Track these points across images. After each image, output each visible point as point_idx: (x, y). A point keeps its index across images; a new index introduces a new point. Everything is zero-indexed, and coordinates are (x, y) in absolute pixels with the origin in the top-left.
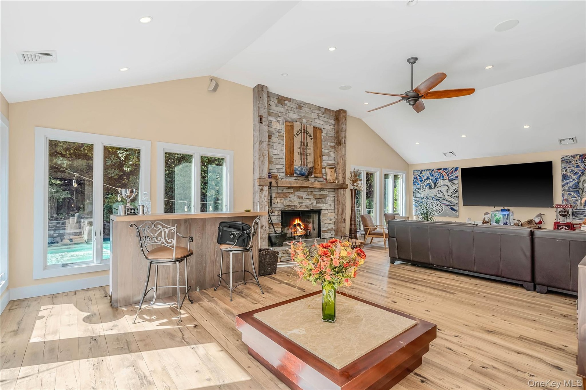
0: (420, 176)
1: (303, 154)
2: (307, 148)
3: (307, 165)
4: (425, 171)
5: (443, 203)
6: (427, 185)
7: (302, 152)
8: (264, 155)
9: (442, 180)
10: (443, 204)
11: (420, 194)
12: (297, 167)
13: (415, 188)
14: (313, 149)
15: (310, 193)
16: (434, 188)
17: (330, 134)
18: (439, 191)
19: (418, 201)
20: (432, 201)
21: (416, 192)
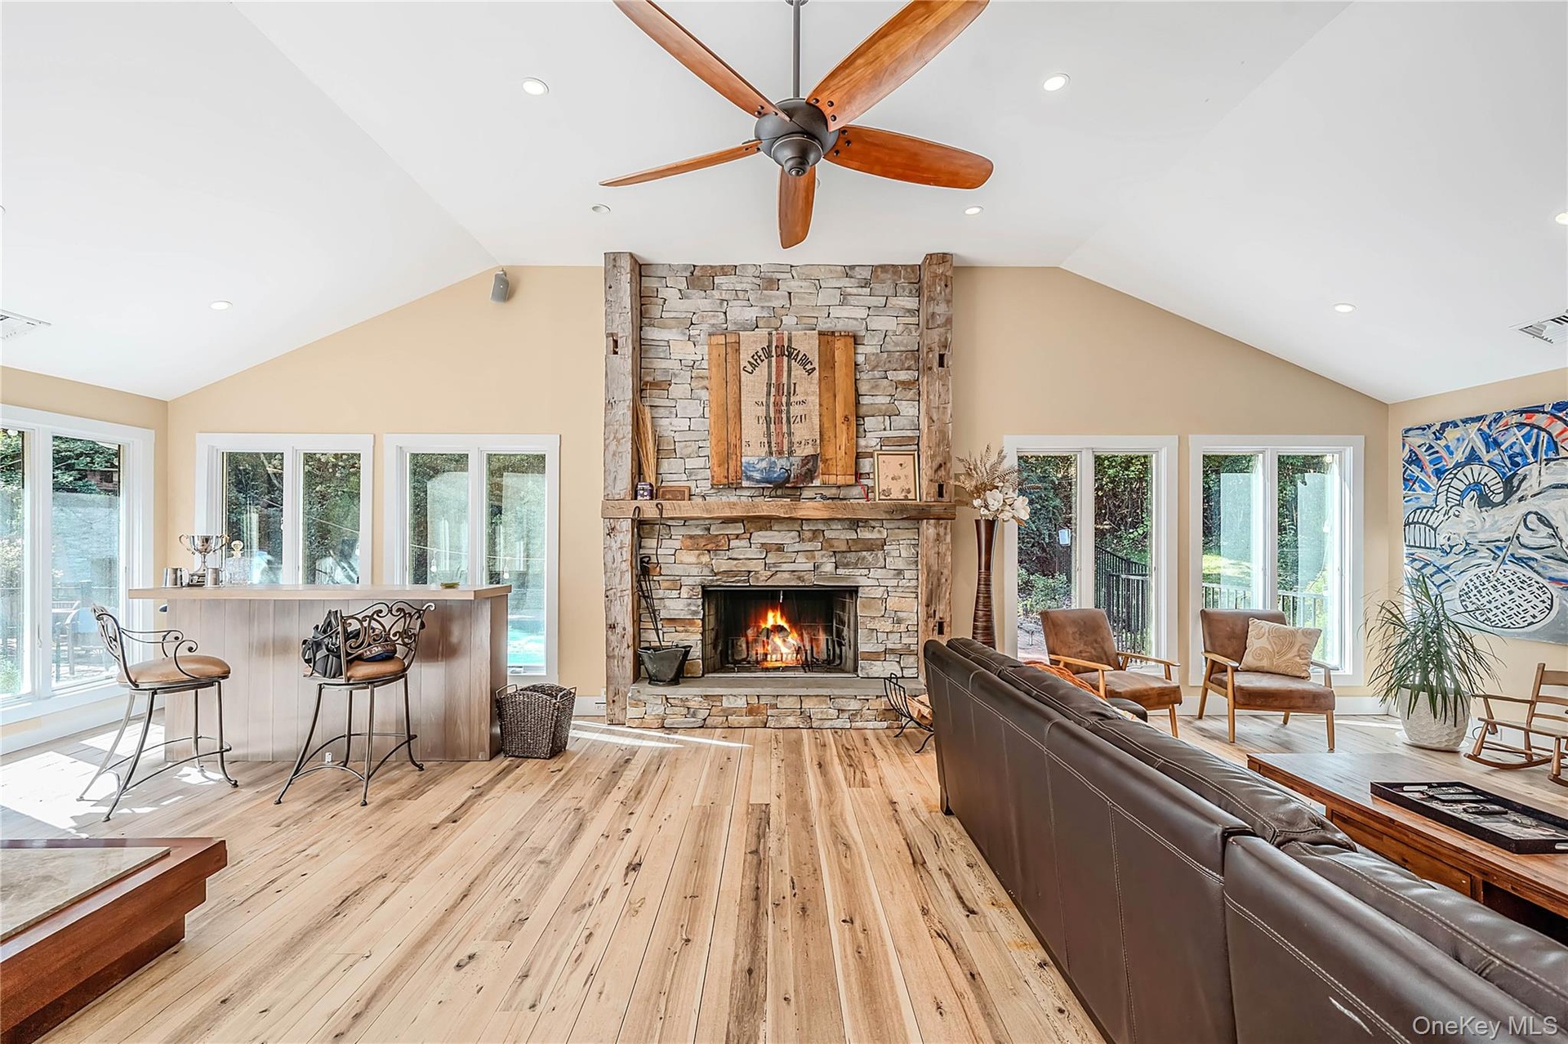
0: (1437, 452)
1: (778, 415)
2: (792, 399)
3: (791, 453)
4: (1456, 426)
5: (1553, 574)
6: (1469, 487)
7: (772, 415)
8: (620, 436)
9: (1548, 461)
10: (1551, 579)
11: (1435, 530)
12: (754, 460)
13: (1414, 505)
14: (818, 401)
15: (808, 535)
16: (1503, 503)
17: (896, 344)
18: (1532, 518)
19: (1427, 565)
20: (1495, 565)
21: (1418, 523)
